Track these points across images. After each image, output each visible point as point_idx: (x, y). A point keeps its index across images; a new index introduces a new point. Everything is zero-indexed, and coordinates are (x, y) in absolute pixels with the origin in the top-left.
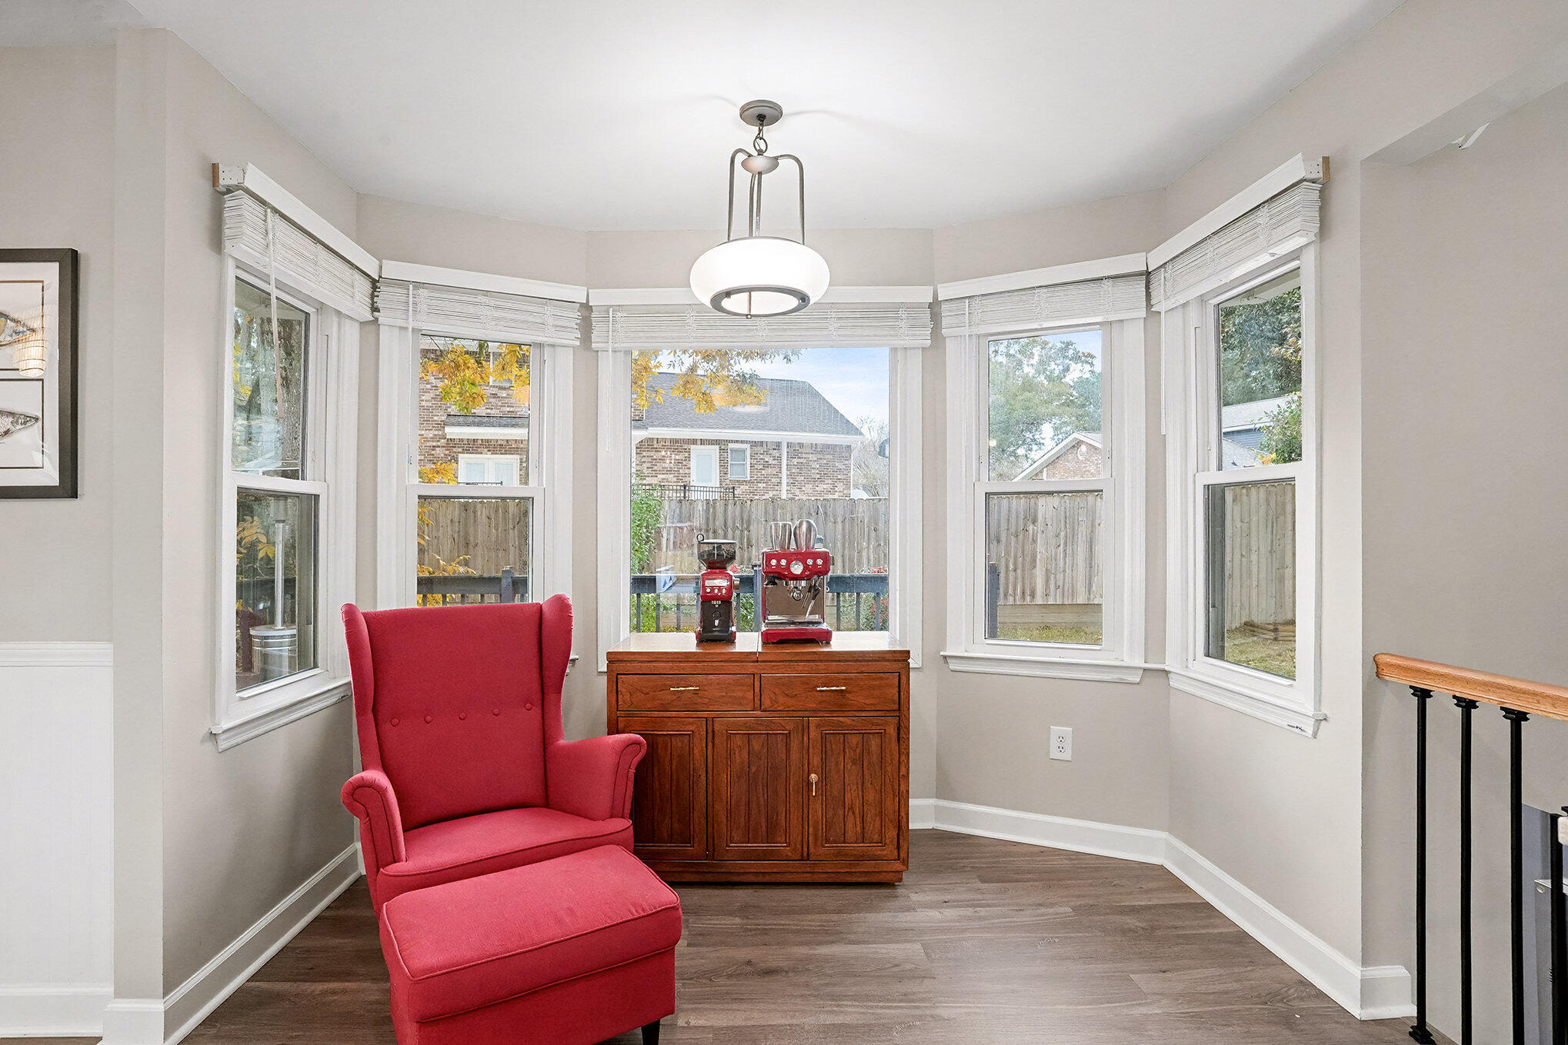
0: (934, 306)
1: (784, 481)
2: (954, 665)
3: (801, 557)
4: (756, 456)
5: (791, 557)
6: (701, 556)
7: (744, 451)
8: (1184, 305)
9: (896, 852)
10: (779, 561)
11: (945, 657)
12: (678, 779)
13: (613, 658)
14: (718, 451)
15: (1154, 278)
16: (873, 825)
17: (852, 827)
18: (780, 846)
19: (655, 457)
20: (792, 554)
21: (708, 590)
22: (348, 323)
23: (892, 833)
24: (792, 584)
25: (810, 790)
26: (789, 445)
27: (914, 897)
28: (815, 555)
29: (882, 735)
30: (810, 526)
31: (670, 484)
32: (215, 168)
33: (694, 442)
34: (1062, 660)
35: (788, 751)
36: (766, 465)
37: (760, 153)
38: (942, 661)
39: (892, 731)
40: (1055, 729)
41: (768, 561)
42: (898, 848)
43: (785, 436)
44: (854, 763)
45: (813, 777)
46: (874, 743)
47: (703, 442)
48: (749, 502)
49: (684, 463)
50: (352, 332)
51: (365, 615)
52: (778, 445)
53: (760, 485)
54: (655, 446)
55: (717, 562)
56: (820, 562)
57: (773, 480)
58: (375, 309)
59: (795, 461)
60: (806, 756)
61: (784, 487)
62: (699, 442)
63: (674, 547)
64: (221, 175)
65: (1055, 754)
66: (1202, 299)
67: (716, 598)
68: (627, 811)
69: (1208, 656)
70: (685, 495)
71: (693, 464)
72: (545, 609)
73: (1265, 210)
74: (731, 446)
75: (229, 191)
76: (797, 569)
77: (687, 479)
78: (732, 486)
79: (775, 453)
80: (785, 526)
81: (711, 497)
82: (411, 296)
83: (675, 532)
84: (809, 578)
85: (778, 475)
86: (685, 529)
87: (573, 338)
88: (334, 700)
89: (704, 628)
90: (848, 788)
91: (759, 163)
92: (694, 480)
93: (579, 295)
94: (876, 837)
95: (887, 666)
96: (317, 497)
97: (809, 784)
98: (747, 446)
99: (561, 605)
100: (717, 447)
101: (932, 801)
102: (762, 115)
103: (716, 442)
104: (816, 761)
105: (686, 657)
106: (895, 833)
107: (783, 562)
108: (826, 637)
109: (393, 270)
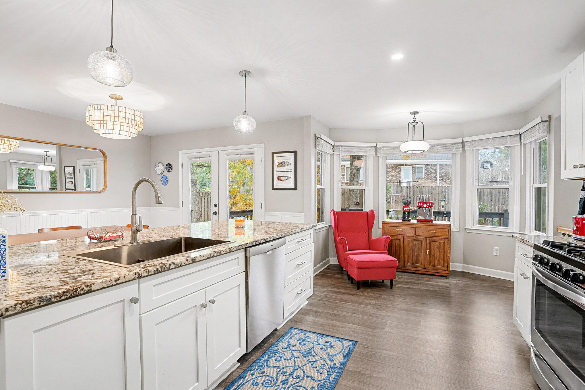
0: (463, 143)
1: (438, 179)
2: (468, 231)
3: (426, 203)
4: (427, 169)
5: (423, 203)
6: (403, 202)
7: (422, 168)
8: (531, 142)
9: (447, 269)
10: (421, 204)
11: (466, 229)
12: (397, 249)
13: (384, 223)
14: (412, 168)
15: (522, 135)
16: (442, 263)
17: (436, 262)
18: (419, 265)
19: (388, 170)
20: (424, 202)
21: (404, 210)
22: (328, 155)
23: (446, 265)
24: (424, 209)
25: (427, 253)
26: (440, 165)
27: (451, 279)
28: (429, 203)
29: (444, 242)
30: (429, 196)
31: (394, 180)
32: (315, 135)
33: (403, 165)
34: (497, 230)
35: (422, 245)
36: (431, 173)
37: (414, 121)
38: (465, 230)
39: (446, 242)
40: (495, 248)
41: (418, 204)
42: (448, 268)
43: (439, 162)
44: (437, 248)
45: (428, 251)
46: (442, 244)
47: (406, 165)
48: (422, 187)
49: (399, 173)
50: (329, 156)
51: (336, 212)
52: (436, 165)
53: (428, 180)
54: (388, 167)
55: (407, 204)
56: (430, 204)
57: (434, 178)
58: (333, 151)
59: (443, 171)
60: (426, 246)
61: (438, 181)
62: (405, 165)
63: (396, 203)
64: (316, 136)
65: (495, 254)
66: (535, 141)
67: (406, 211)
68: (387, 250)
69: (536, 230)
70: (399, 184)
71: (402, 173)
72: (368, 213)
73: (537, 126)
74: (417, 166)
75: (317, 138)
76: (425, 205)
77: (400, 178)
78: (417, 181)
79: (435, 168)
80: (422, 196)
81: (409, 185)
82: (340, 148)
83: (395, 197)
84: (428, 208)
85: (436, 176)
86: (399, 196)
87: (373, 154)
88: (327, 228)
89: (403, 219)
90: (436, 254)
91: (414, 124)
92: (403, 179)
93: (374, 145)
94: (442, 265)
95: (446, 227)
96: (324, 189)
97: (427, 252)
98: (424, 166)
99: (372, 212)
100: (411, 167)
101: (462, 264)
102: (415, 113)
103: (412, 165)
104: (428, 247)
105: (399, 223)
106: (447, 265)
107: (422, 204)
108: (432, 221)
109: (337, 144)
